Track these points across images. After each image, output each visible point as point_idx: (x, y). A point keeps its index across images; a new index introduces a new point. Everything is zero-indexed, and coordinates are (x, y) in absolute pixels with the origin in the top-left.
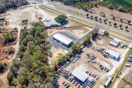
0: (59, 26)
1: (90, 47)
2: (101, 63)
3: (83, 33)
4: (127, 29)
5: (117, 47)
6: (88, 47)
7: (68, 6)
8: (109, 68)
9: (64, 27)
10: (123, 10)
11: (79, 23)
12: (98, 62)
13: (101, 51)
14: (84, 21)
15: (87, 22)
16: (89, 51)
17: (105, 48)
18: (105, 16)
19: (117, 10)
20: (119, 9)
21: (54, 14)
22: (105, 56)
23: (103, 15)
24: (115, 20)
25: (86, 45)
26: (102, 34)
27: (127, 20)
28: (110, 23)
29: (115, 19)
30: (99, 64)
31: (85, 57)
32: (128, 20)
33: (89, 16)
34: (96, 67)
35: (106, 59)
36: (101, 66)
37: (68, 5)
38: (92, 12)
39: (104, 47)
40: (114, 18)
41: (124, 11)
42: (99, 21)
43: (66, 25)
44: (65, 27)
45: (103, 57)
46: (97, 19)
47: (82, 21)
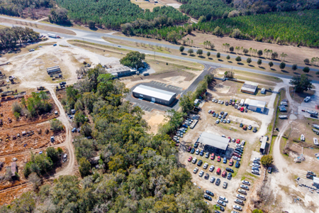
0: (134, 73)
1: (210, 100)
2: (240, 121)
3: (185, 80)
4: (261, 66)
5: (255, 94)
6: (207, 101)
7: (134, 38)
8: (257, 126)
9: (145, 75)
10: (242, 36)
11: (171, 64)
12: (234, 120)
13: (232, 103)
14: (180, 61)
15: (185, 62)
16: (210, 107)
17: (237, 98)
18: (215, 48)
19: (231, 37)
20: (233, 34)
21: (112, 54)
22: (242, 110)
23: (210, 47)
24: (235, 53)
25: (203, 99)
26: (223, 77)
27: (255, 51)
28: (228, 58)
29: (234, 51)
30: (237, 123)
31: (208, 117)
32: (258, 50)
33: (185, 51)
34: (235, 128)
35: (244, 113)
36: (242, 126)
37: (132, 34)
38: (186, 43)
39: (234, 97)
40: (232, 49)
41: (244, 38)
42: (207, 57)
43: (146, 70)
44: (147, 75)
45: (239, 112)
46: (202, 55)
47: (174, 60)
